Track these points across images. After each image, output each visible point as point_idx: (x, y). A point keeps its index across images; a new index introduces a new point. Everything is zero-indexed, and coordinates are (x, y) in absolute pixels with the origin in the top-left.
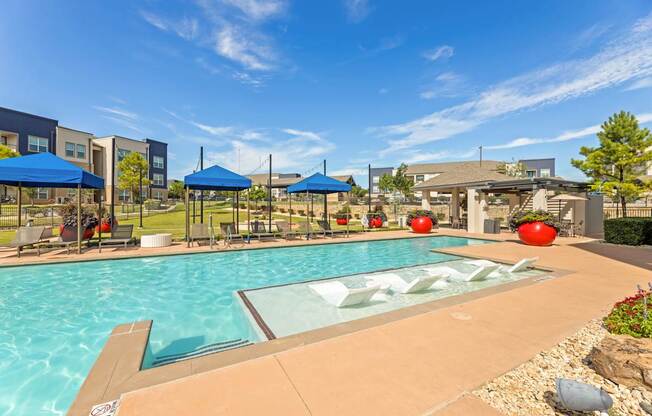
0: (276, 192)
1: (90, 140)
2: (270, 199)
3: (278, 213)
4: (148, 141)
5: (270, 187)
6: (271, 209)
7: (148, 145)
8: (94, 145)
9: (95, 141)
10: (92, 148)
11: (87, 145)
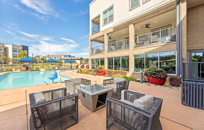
0: (63, 61)
1: (3, 45)
2: (61, 63)
3: (63, 66)
4: (22, 46)
5: (61, 60)
6: (61, 65)
7: (22, 47)
8: (5, 47)
9: (5, 46)
10: (4, 48)
11: (2, 46)
